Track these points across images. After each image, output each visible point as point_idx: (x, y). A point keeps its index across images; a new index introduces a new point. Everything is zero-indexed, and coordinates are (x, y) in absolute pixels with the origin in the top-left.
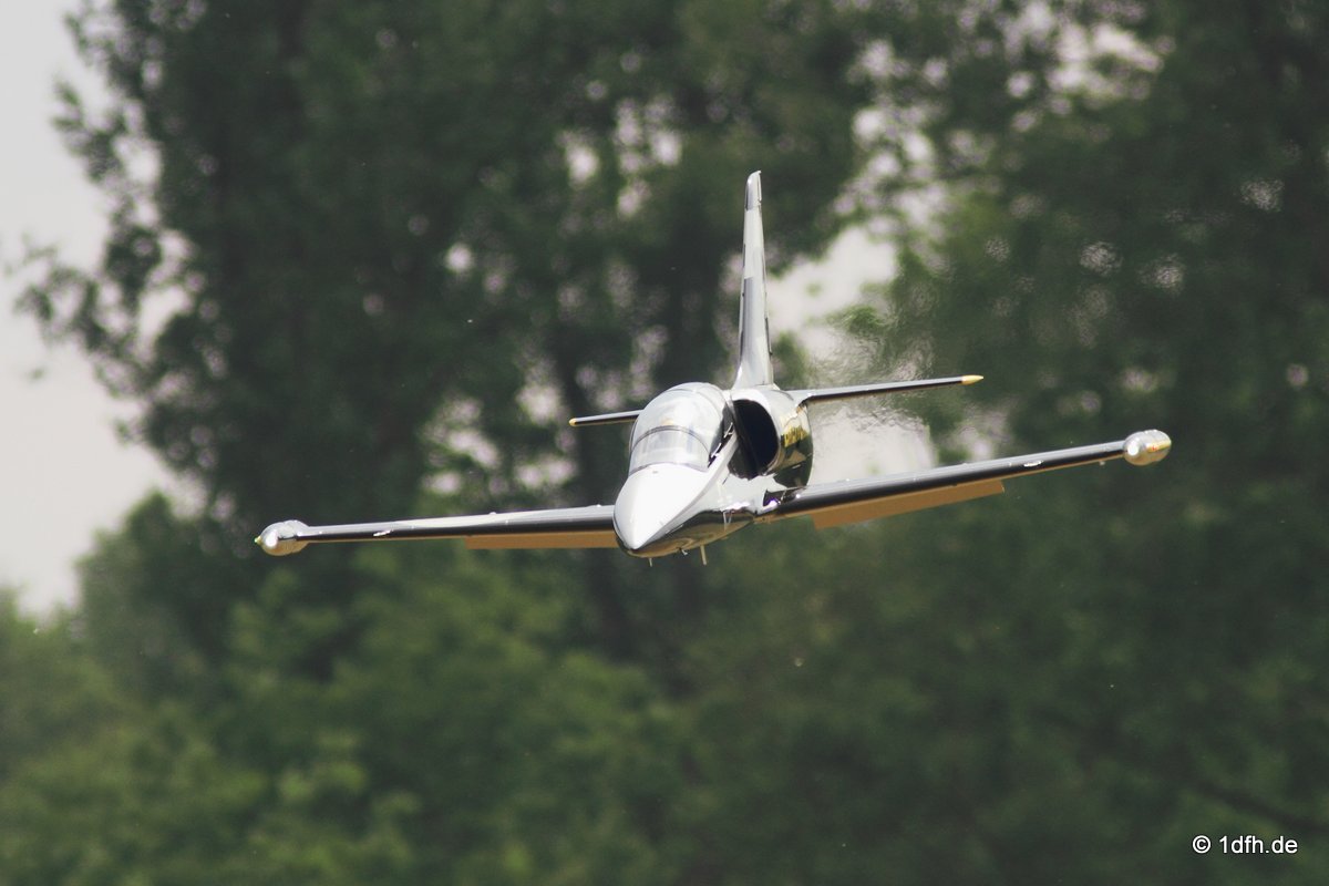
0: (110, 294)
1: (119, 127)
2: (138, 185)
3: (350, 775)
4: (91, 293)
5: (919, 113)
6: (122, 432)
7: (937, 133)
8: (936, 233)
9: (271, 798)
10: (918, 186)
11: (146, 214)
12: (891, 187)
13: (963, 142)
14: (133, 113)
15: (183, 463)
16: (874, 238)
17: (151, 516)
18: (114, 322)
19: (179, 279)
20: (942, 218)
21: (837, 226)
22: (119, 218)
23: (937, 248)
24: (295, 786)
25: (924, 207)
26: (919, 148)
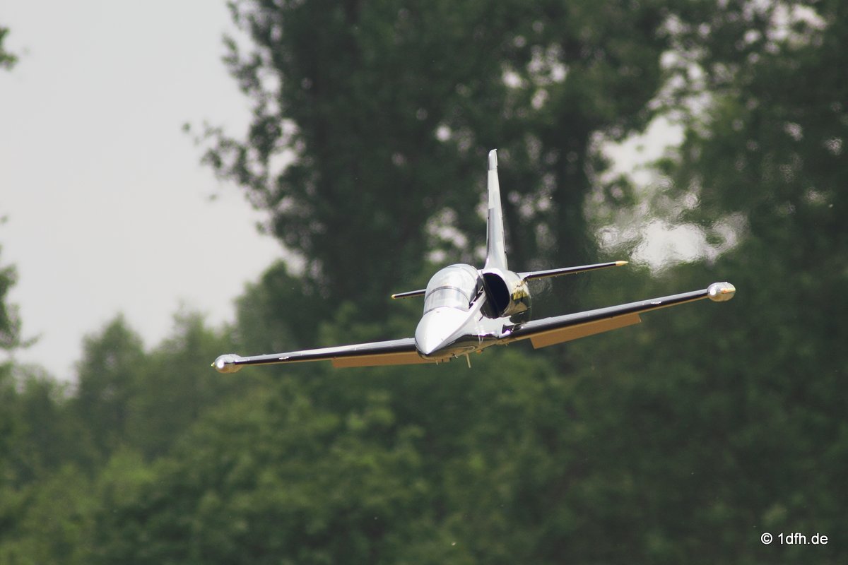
0: (252, 154)
1: (258, 62)
2: (269, 94)
3: (385, 416)
4: (242, 153)
5: (697, 53)
6: (260, 228)
7: (706, 64)
8: (706, 119)
9: (342, 429)
10: (696, 94)
11: (273, 108)
12: (681, 94)
13: (720, 69)
14: (266, 54)
15: (293, 245)
16: (672, 123)
17: (276, 275)
18: (256, 168)
19: (291, 144)
20: (708, 111)
21: (652, 115)
22: (258, 112)
23: (706, 126)
24: (355, 422)
25: (699, 105)
26: (696, 72)
